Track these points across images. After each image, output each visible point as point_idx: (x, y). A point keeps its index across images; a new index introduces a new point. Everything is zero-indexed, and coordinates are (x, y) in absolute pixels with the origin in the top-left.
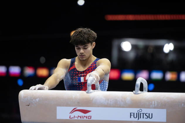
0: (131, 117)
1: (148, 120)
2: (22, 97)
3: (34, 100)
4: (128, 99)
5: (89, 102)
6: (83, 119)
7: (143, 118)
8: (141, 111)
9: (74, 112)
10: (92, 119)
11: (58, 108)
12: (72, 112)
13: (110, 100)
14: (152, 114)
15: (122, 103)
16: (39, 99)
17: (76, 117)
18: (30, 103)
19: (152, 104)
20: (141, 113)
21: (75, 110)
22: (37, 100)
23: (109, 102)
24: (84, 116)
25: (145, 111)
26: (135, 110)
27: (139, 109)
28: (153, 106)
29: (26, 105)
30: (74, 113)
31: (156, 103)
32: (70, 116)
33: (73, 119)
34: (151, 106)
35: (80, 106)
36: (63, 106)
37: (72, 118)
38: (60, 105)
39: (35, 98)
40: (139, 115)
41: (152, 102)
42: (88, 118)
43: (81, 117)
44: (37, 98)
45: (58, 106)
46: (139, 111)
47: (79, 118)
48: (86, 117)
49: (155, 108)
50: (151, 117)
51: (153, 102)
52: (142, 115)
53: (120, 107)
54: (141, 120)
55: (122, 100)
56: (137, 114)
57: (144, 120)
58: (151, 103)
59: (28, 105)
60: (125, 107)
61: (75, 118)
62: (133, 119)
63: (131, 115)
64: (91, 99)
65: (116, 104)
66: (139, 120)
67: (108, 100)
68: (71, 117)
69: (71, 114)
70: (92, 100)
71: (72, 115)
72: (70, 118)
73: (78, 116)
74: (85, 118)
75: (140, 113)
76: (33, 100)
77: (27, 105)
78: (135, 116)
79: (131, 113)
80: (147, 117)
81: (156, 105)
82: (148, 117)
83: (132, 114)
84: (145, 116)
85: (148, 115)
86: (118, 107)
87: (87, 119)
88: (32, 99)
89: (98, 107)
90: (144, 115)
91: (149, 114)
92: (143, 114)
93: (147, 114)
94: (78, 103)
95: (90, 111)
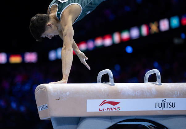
0: (156, 107)
1: (172, 109)
2: (52, 91)
3: (64, 94)
4: (154, 89)
5: (118, 94)
6: (112, 111)
7: (167, 107)
8: (165, 100)
10: (120, 110)
11: (89, 101)
12: (101, 105)
13: (137, 92)
14: (175, 103)
15: (149, 94)
17: (106, 109)
18: (60, 97)
19: (175, 94)
20: (165, 102)
21: (104, 103)
22: (68, 93)
24: (113, 108)
25: (168, 100)
26: (160, 100)
27: (163, 99)
29: (57, 100)
30: (104, 105)
31: (178, 93)
32: (100, 108)
33: (103, 111)
34: (174, 95)
35: (109, 98)
36: (93, 98)
37: (102, 110)
38: (90, 98)
39: (66, 93)
40: (163, 105)
41: (175, 92)
42: (117, 110)
43: (110, 109)
44: (68, 92)
45: (88, 99)
46: (163, 101)
47: (108, 110)
48: (115, 109)
49: (177, 97)
50: (174, 106)
51: (176, 92)
52: (166, 104)
53: (147, 98)
54: (165, 109)
55: (148, 92)
56: (161, 103)
57: (168, 109)
59: (59, 100)
60: (151, 98)
61: (105, 111)
62: (158, 109)
63: (156, 105)
64: (120, 91)
65: (143, 95)
66: (163, 110)
67: (135, 91)
69: (100, 107)
70: (121, 92)
71: (102, 108)
72: (100, 110)
73: (108, 108)
74: (114, 109)
75: (164, 102)
78: (160, 106)
79: (156, 103)
80: (170, 106)
81: (178, 94)
82: (172, 106)
83: (157, 104)
84: (169, 106)
85: (171, 104)
86: (145, 98)
87: (116, 111)
88: (62, 93)
90: (168, 104)
91: (172, 103)
92: (167, 103)
93: (170, 104)
94: (108, 95)
95: (119, 103)
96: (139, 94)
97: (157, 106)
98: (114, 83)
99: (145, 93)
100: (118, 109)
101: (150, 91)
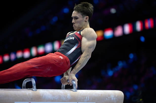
4: (69, 95)
5: (40, 98)
13: (55, 96)
15: (65, 98)
23: (55, 98)
28: (87, 100)
34: (85, 100)
35: (33, 101)
36: (20, 101)
38: (17, 101)
45: (15, 102)
49: (88, 102)
51: (87, 97)
53: (63, 101)
55: (64, 96)
58: (85, 98)
60: (67, 102)
64: (41, 96)
65: (60, 99)
86: (61, 102)
89: (47, 102)
94: (32, 99)
96: (57, 98)
98: (36, 89)
99: (62, 97)
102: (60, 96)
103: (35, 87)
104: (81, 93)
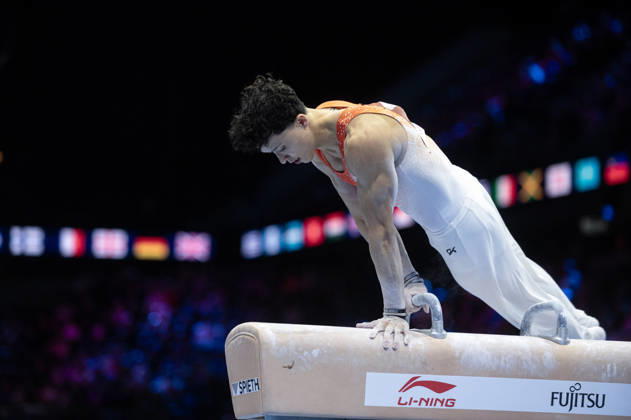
0: (552, 404)
1: (595, 411)
2: (274, 344)
3: (306, 353)
4: (548, 355)
5: (451, 362)
6: (432, 407)
7: (582, 406)
8: (577, 387)
9: (410, 387)
10: (456, 407)
11: (370, 376)
12: (405, 388)
13: (503, 359)
14: (604, 396)
15: (534, 366)
16: (318, 350)
17: (416, 402)
18: (293, 363)
19: (605, 370)
20: (578, 392)
21: (413, 383)
22: (315, 353)
23: (502, 363)
24: (437, 399)
25: (587, 387)
26: (564, 386)
27: (573, 383)
28: (609, 375)
29: (285, 367)
30: (411, 389)
31: (615, 368)
32: (400, 399)
33: (407, 406)
34: (604, 375)
35: (428, 373)
36: (384, 370)
37: (405, 404)
38: (375, 369)
39: (310, 349)
40: (572, 399)
41: (606, 367)
42: (447, 405)
43: (427, 402)
44: (313, 348)
45: (370, 371)
46: (573, 389)
47: (423, 403)
48: (442, 403)
49: (612, 380)
50: (600, 404)
51: (609, 366)
52: (580, 397)
53: (528, 376)
54: (578, 410)
56: (568, 394)
57: (585, 411)
58: (603, 367)
59: (290, 368)
60: (542, 378)
61: (414, 405)
62: (557, 409)
63: (553, 398)
64: (457, 355)
65: (519, 369)
66: (572, 412)
67: (499, 358)
68: (402, 402)
69: (401, 394)
70: (459, 358)
71: (406, 396)
72: (399, 403)
73: (422, 399)
74: (439, 404)
75: (576, 392)
76: (302, 352)
77: (286, 365)
78: (564, 402)
79: (553, 393)
80: (591, 404)
81: (615, 372)
82: (595, 404)
83: (555, 396)
84: (587, 402)
85: (593, 398)
86: (523, 377)
87: (444, 407)
88: (301, 349)
89: (473, 375)
90: (586, 397)
91: (597, 396)
92: (583, 395)
93: (591, 397)
94: (424, 363)
95: (453, 386)
96: (508, 366)
97: (556, 402)
98: (444, 332)
99: (524, 363)
100: (449, 404)
101: (537, 357)
102: (519, 358)
103: (439, 323)
104: (589, 349)
